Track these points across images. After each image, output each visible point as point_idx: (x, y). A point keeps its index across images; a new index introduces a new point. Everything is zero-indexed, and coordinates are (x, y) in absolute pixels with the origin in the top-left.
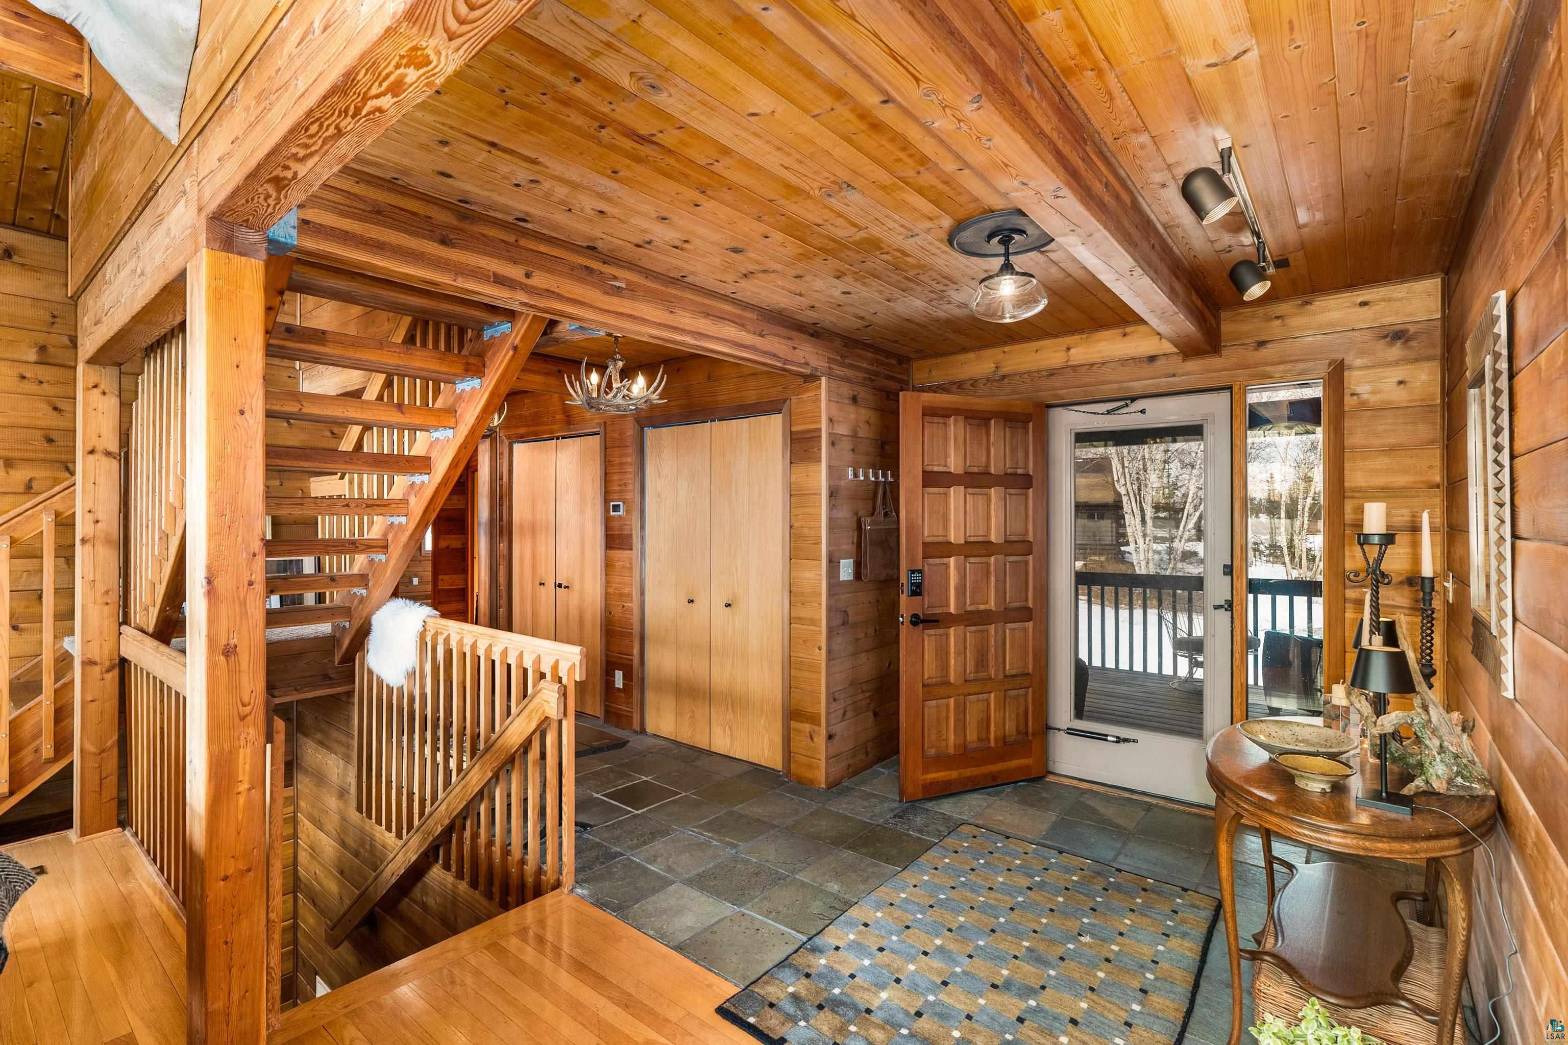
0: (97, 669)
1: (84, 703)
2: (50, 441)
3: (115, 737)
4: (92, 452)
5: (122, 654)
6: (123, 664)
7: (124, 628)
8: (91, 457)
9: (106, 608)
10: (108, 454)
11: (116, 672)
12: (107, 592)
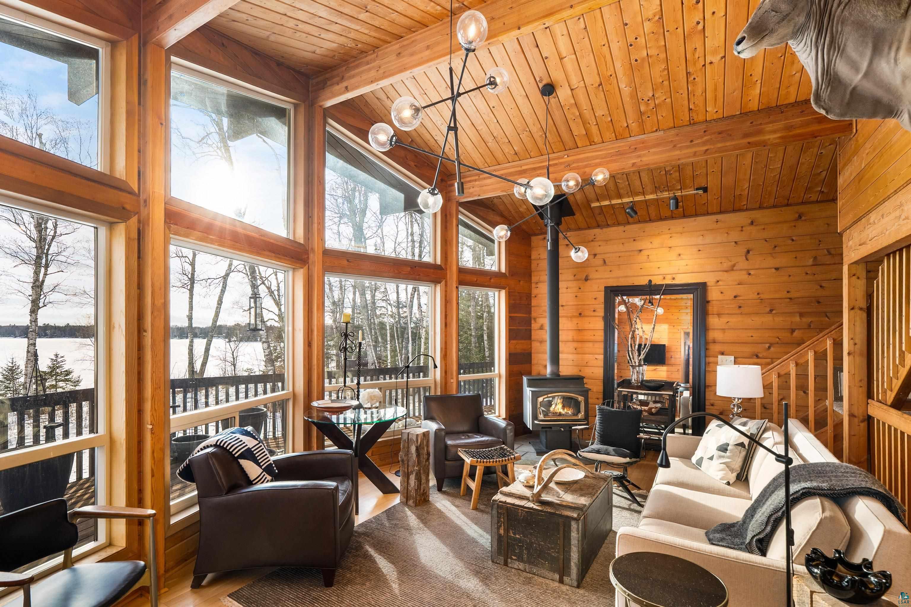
0: (856, 420)
1: (850, 436)
2: (819, 302)
3: (866, 457)
4: (853, 309)
5: (869, 413)
6: (869, 419)
7: (870, 401)
8: (852, 311)
9: (861, 389)
10: (861, 309)
11: (866, 423)
12: (861, 381)
